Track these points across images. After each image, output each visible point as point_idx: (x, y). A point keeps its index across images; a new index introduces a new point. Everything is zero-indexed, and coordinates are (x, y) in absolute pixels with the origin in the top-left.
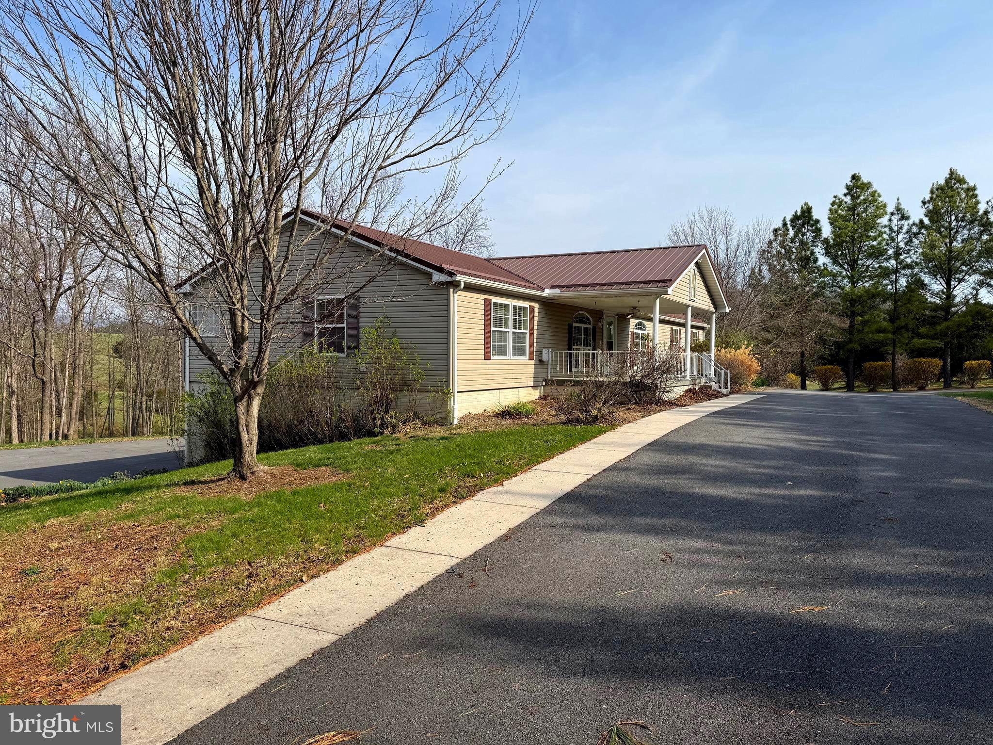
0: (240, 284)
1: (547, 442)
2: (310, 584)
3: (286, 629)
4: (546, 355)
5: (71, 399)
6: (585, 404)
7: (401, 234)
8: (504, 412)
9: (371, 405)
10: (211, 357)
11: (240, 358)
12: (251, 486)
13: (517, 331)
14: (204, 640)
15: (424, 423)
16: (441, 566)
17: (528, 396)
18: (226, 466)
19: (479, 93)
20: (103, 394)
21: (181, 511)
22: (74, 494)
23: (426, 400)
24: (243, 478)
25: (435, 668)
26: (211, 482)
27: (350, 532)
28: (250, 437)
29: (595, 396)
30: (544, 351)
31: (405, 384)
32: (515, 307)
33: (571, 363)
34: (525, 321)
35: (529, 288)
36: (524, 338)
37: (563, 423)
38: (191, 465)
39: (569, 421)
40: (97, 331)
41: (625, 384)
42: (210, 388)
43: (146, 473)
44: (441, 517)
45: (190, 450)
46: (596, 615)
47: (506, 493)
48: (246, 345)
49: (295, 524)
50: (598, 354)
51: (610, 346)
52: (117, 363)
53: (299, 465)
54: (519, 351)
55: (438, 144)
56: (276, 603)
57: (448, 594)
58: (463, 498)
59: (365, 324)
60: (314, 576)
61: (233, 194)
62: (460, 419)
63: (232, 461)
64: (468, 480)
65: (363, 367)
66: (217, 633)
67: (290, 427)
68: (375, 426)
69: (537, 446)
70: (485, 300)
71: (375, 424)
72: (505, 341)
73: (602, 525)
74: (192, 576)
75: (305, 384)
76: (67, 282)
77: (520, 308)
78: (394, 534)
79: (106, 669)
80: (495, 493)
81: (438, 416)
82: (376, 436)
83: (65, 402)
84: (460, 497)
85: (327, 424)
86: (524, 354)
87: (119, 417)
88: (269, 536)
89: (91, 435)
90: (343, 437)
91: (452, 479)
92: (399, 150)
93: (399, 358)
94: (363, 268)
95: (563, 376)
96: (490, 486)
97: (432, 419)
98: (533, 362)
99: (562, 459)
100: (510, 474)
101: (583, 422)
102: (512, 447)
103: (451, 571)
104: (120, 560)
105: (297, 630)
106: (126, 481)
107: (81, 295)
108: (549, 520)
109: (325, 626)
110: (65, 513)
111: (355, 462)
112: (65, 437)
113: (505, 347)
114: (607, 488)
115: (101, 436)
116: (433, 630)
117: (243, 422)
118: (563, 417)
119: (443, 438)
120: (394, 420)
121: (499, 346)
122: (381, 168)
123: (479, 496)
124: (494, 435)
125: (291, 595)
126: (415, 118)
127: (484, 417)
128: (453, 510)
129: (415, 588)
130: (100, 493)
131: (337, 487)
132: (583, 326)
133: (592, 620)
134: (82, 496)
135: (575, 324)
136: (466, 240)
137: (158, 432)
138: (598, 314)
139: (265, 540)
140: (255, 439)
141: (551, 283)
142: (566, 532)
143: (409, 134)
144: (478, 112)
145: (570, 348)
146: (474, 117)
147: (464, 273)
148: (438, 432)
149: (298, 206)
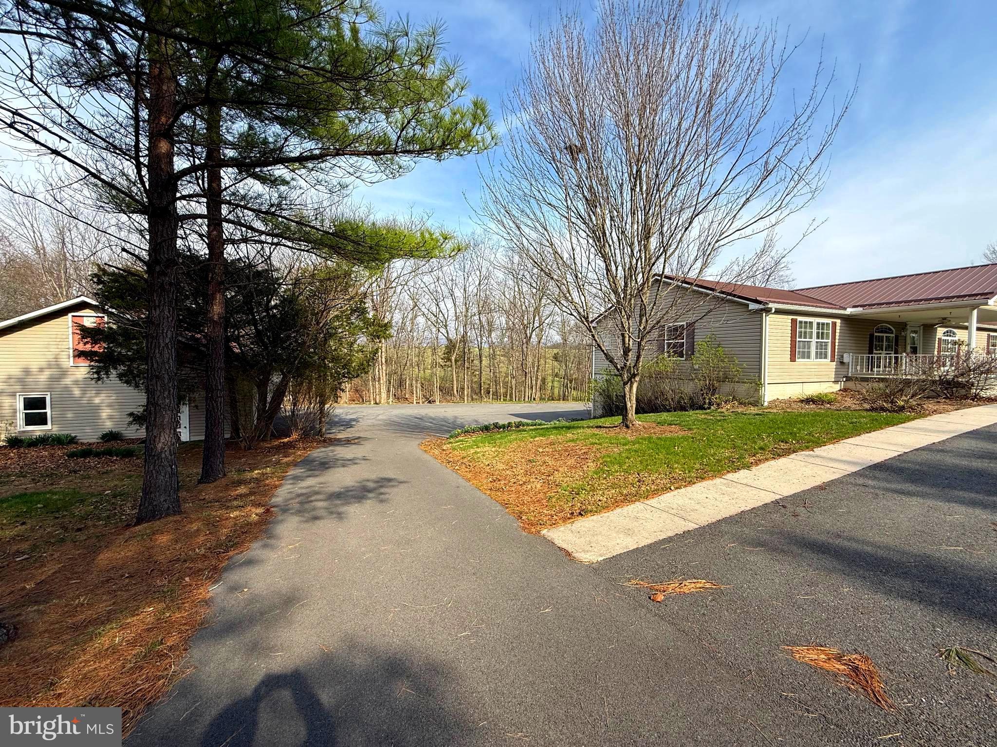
0: (628, 319)
1: (852, 423)
2: (676, 492)
3: (665, 515)
4: (847, 358)
5: (536, 381)
6: (890, 397)
7: (729, 281)
8: (807, 399)
9: (702, 390)
10: (611, 361)
11: (627, 361)
12: (633, 432)
13: (820, 340)
14: (618, 510)
15: (741, 403)
16: (769, 498)
17: (830, 388)
18: (618, 419)
19: (796, 177)
20: (550, 378)
21: (597, 441)
22: (543, 427)
23: (742, 389)
24: (627, 427)
25: (772, 561)
26: (610, 427)
27: (697, 466)
28: (631, 404)
29: (902, 390)
30: (845, 355)
31: (726, 378)
32: (818, 324)
33: (871, 364)
34: (828, 334)
35: (831, 308)
36: (826, 345)
37: (867, 410)
38: (595, 418)
39: (873, 409)
40: (548, 347)
41: (934, 382)
42: (605, 377)
43: (573, 420)
44: (763, 466)
45: (595, 410)
46: (918, 559)
47: (817, 456)
48: (630, 354)
49: (661, 456)
50: (901, 357)
51: (914, 350)
52: (556, 363)
53: (658, 423)
54: (821, 355)
55: (762, 218)
56: (657, 499)
57: (776, 517)
58: (780, 456)
59: (698, 339)
60: (677, 488)
61: (625, 272)
62: (770, 402)
63: (621, 417)
64: (782, 444)
65: (696, 367)
66: (626, 509)
67: (650, 401)
68: (705, 403)
69: (844, 425)
70: (792, 319)
71: (705, 402)
72: (809, 348)
73: (918, 492)
74: (608, 475)
75: (659, 376)
76: (536, 325)
77: (823, 324)
78: (728, 472)
79: (572, 513)
80: (807, 456)
81: (752, 399)
82: (705, 409)
83: (534, 382)
84: (777, 455)
85: (672, 399)
86: (826, 357)
87: (556, 391)
88: (647, 461)
89: (544, 399)
90: (683, 409)
91: (768, 441)
92: (731, 228)
93: (723, 361)
94: (703, 305)
95: (864, 374)
96: (803, 450)
97: (747, 401)
98: (834, 363)
99: (870, 437)
100: (819, 444)
101: (888, 410)
102: (819, 425)
103: (776, 502)
104: (571, 462)
105: (672, 516)
106: (564, 423)
107: (542, 330)
108: (861, 481)
109: (689, 518)
110: (542, 435)
111: (695, 425)
112: (534, 399)
113: (809, 353)
114: (921, 464)
115: (548, 400)
116: (767, 537)
117: (628, 396)
118: (867, 406)
119: (757, 414)
120: (718, 400)
121: (804, 352)
122: (716, 242)
123: (793, 456)
124: (800, 415)
125: (665, 495)
126: (743, 205)
127: (789, 402)
128: (772, 462)
129: (748, 508)
130: (555, 428)
131: (685, 439)
132: (885, 335)
133: (915, 562)
134: (547, 428)
135: (876, 334)
136: (770, 279)
137: (575, 399)
138: (901, 326)
139: (645, 463)
140: (634, 406)
141: (853, 303)
142: (880, 492)
143: (738, 216)
144: (796, 190)
145: (871, 352)
146: (792, 194)
147: (774, 302)
148: (753, 410)
149: (663, 272)
